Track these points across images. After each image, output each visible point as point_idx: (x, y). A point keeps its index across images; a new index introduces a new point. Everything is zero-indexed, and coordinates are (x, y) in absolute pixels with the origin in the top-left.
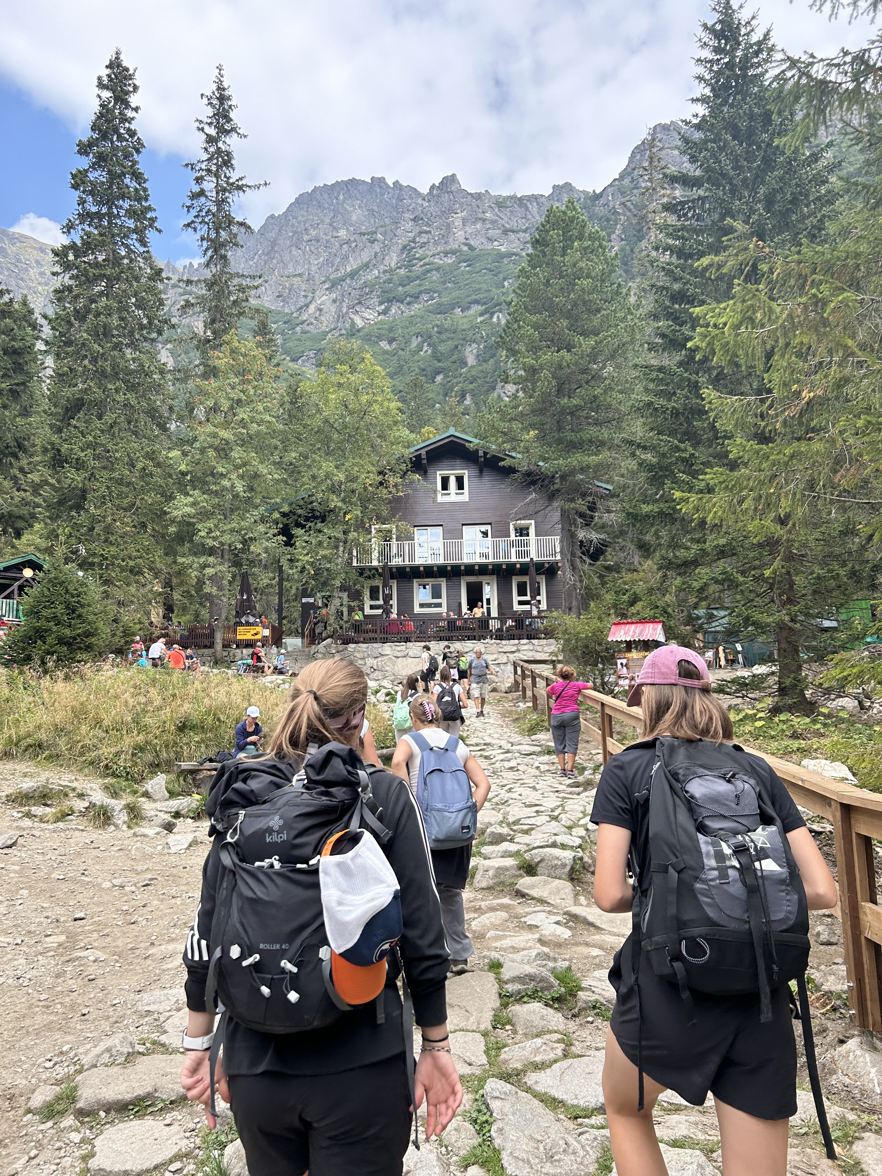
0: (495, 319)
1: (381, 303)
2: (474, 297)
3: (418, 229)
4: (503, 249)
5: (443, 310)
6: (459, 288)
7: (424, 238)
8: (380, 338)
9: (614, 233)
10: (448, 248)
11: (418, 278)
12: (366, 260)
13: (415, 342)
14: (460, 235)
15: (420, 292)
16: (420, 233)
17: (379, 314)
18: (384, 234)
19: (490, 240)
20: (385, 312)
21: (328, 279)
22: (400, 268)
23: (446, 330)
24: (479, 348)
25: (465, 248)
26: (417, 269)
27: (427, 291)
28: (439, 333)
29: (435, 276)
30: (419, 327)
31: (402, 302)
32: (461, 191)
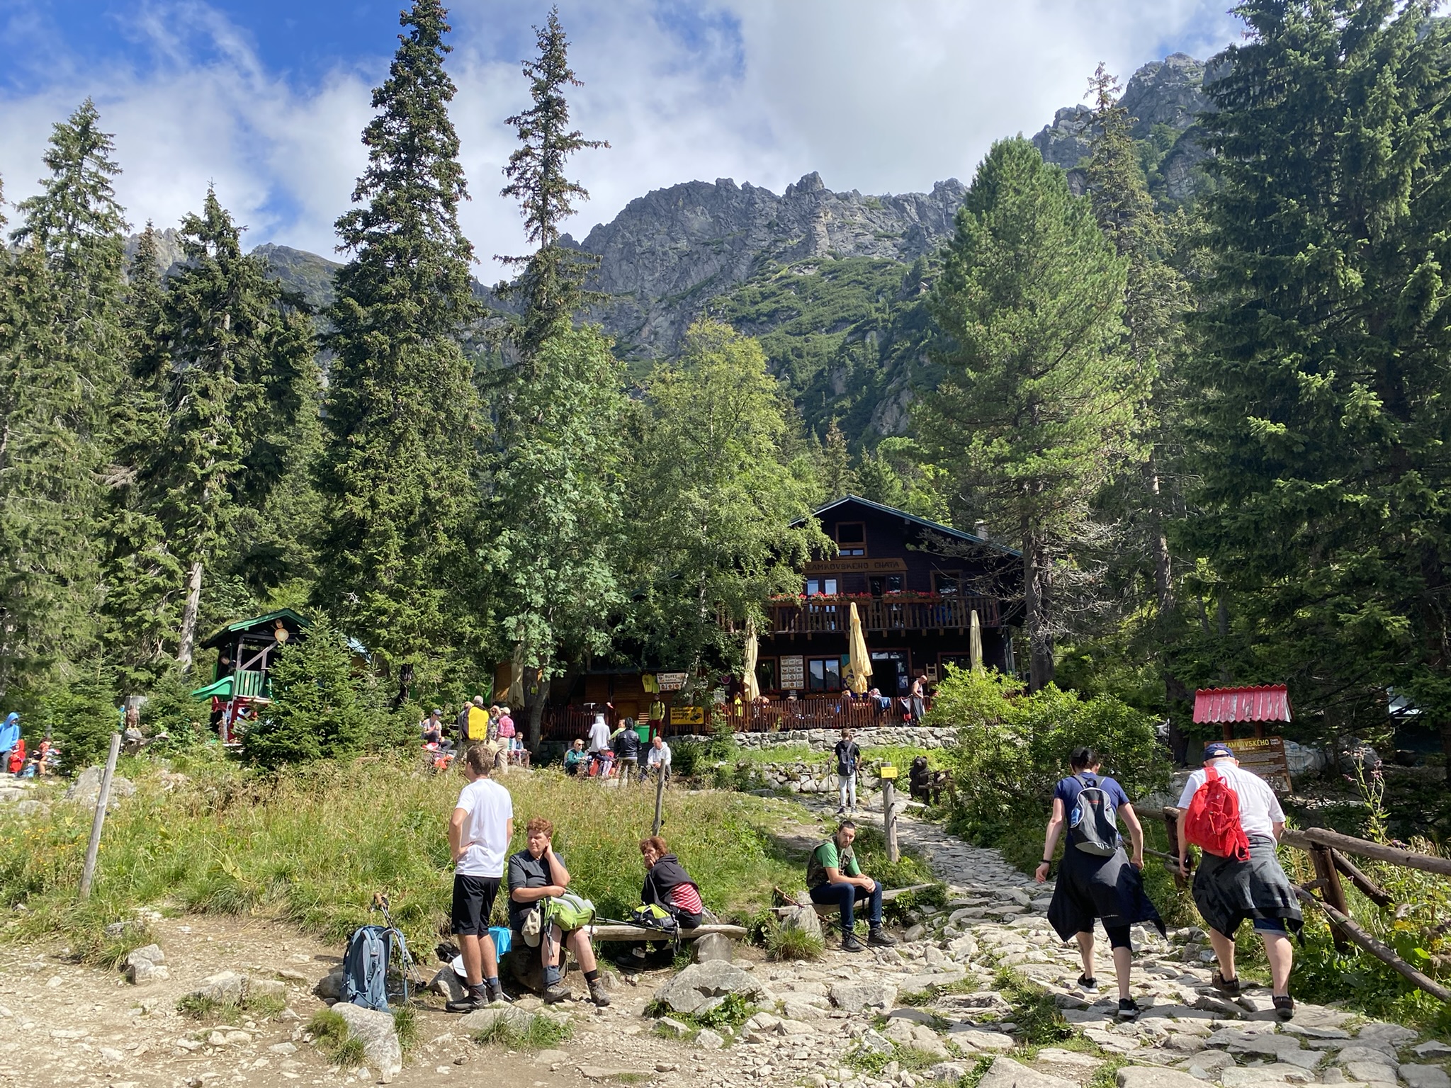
0: (869, 339)
2: (840, 314)
3: (772, 237)
4: (876, 258)
5: (803, 330)
6: (823, 304)
7: (780, 248)
10: (809, 258)
11: (773, 294)
12: (710, 275)
14: (824, 243)
15: (777, 311)
16: (776, 241)
18: (732, 244)
19: (863, 248)
21: (664, 295)
22: (752, 283)
23: (808, 354)
24: (848, 375)
25: (830, 258)
26: (772, 284)
27: (785, 309)
28: (799, 356)
29: (793, 292)
30: (775, 350)
31: (754, 322)
32: (824, 192)
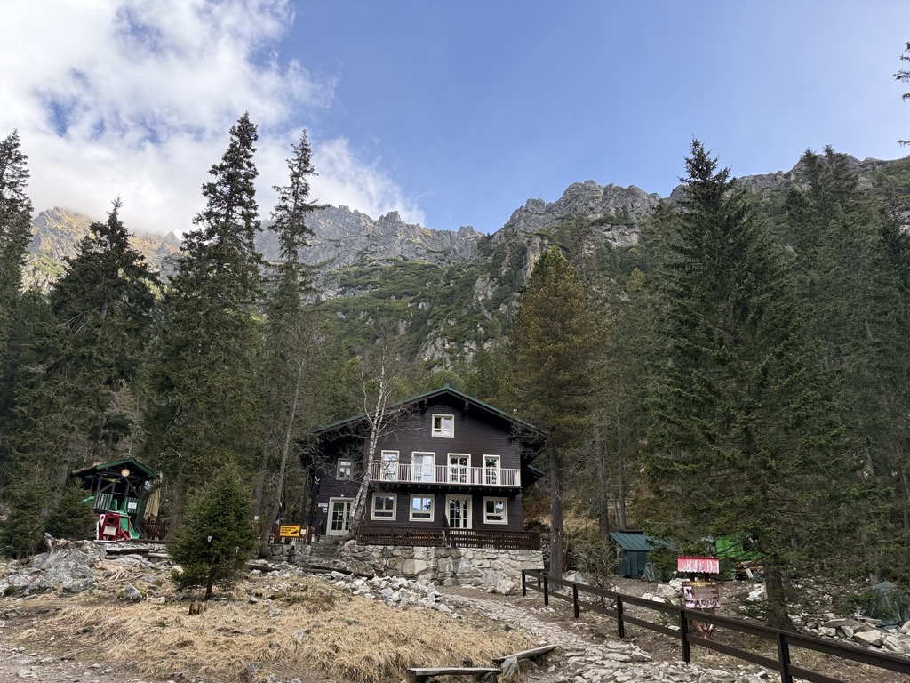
0: (420, 306)
1: (340, 287)
2: (405, 290)
3: (369, 243)
4: (426, 263)
5: (382, 296)
6: (395, 284)
7: (374, 249)
8: (337, 309)
9: (503, 261)
10: (389, 257)
11: (367, 273)
12: (331, 258)
13: (362, 316)
14: (398, 250)
15: (368, 283)
16: (371, 245)
17: (338, 294)
18: (346, 242)
19: (419, 256)
20: (342, 293)
22: (355, 265)
23: (385, 310)
24: (407, 324)
25: (401, 259)
26: (367, 268)
27: (373, 283)
28: (380, 311)
29: (379, 274)
30: (367, 306)
31: (355, 288)
32: (400, 222)
